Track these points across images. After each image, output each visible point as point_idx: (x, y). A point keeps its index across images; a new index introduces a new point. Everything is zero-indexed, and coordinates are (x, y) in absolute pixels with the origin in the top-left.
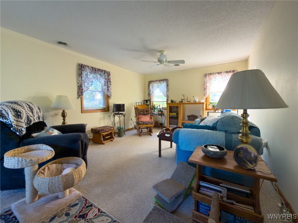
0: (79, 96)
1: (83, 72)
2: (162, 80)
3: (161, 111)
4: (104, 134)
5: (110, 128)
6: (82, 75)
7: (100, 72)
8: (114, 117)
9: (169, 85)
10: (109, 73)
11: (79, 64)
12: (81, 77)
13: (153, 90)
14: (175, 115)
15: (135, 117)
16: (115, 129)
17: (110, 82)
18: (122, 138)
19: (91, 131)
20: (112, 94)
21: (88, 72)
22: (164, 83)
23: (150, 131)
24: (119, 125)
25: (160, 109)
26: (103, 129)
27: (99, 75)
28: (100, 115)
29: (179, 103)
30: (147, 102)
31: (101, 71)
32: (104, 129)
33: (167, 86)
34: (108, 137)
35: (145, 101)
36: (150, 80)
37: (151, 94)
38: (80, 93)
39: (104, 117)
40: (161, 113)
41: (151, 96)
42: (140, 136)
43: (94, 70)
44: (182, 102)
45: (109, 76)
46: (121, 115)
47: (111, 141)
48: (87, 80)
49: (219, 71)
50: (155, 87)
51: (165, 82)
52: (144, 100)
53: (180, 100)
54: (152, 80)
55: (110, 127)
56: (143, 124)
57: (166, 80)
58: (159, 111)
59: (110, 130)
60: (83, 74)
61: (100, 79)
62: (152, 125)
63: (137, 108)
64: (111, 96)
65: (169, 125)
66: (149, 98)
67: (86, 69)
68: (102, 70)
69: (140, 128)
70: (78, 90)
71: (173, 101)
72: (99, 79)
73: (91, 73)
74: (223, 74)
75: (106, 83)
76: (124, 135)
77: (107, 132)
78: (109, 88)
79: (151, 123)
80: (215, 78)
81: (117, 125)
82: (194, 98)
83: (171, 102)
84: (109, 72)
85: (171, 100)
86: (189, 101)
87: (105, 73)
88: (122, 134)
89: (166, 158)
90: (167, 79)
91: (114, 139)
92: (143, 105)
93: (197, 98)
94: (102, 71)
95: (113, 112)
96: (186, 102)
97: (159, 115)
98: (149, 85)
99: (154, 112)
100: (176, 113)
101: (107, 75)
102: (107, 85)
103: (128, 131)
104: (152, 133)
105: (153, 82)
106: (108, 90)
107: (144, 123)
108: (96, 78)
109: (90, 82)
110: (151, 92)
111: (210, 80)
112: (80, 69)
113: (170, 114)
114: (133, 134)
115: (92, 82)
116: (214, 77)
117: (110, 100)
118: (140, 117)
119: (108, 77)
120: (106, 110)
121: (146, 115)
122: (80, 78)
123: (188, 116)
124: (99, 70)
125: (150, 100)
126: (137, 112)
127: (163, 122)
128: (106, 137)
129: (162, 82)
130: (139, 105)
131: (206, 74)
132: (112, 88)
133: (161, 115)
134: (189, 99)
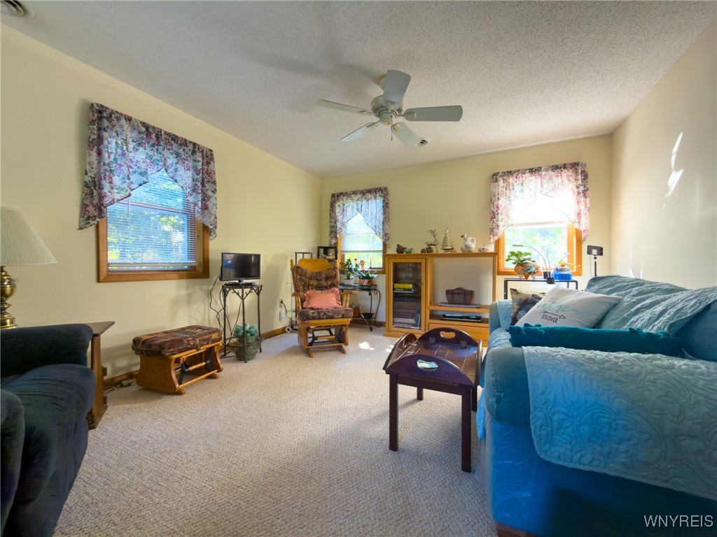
0: (88, 218)
1: (105, 134)
2: (370, 191)
3: (367, 277)
4: (184, 356)
5: (206, 334)
6: (102, 147)
7: (175, 146)
8: (225, 296)
9: (391, 205)
10: (209, 153)
11: (92, 104)
12: (99, 153)
13: (345, 220)
14: (410, 290)
15: (293, 295)
16: (228, 336)
17: (214, 183)
18: (250, 363)
19: (133, 348)
20: (218, 220)
21: (130, 140)
22: (375, 198)
23: (339, 339)
24: (240, 323)
25: (363, 271)
26: (177, 339)
27: (171, 156)
28: (172, 288)
29: (420, 253)
30: (326, 253)
31: (181, 145)
32: (181, 341)
33: (386, 206)
34: (199, 366)
35: (322, 250)
36: (336, 191)
37: (338, 229)
38: (90, 208)
39: (189, 296)
40: (368, 285)
41: (338, 236)
42: (310, 356)
43: (152, 136)
44: (429, 250)
45: (208, 163)
46: (247, 290)
47: (209, 377)
48: (121, 165)
49: (535, 166)
50: (349, 209)
51: (378, 195)
52: (319, 248)
53: (425, 247)
54: (343, 190)
55: (208, 329)
56: (320, 318)
57: (382, 191)
58: (364, 278)
59: (205, 340)
60: (106, 142)
61: (176, 170)
62: (347, 321)
63: (298, 268)
64: (215, 227)
65: (394, 316)
66: (334, 241)
67: (121, 126)
68: (185, 140)
69: (308, 329)
70: (83, 199)
71: (403, 249)
72: (170, 170)
73: (140, 145)
74: (543, 173)
75: (199, 184)
76: (258, 355)
77: (195, 347)
78: (208, 203)
79: (344, 312)
80: (522, 184)
81: (235, 322)
82: (465, 240)
83: (398, 251)
84: (211, 151)
85: (398, 245)
86: (448, 249)
87: (194, 152)
88: (251, 349)
89: (418, 456)
90: (386, 189)
91: (220, 370)
92: (315, 261)
93: (472, 241)
94: (185, 143)
95: (221, 279)
96: (442, 252)
97: (363, 288)
98: (332, 206)
99: (346, 282)
100: (413, 284)
101: (201, 159)
102: (203, 193)
103: (270, 337)
104: (346, 344)
105: (344, 195)
106: (205, 207)
107: (321, 314)
108: (161, 163)
109: (135, 172)
110: (339, 225)
111: (508, 191)
112: (92, 122)
113: (397, 285)
114: (285, 348)
115: (144, 174)
116: (520, 182)
117: (211, 242)
118: (309, 296)
119: (206, 167)
120: (198, 271)
121: (326, 288)
122: (94, 154)
123: (448, 292)
124: (175, 138)
125: (335, 248)
126: (300, 279)
127: (374, 311)
128: (191, 368)
129: (369, 196)
130: (303, 260)
131: (496, 174)
132: (218, 202)
133: (369, 290)
134: (449, 244)
